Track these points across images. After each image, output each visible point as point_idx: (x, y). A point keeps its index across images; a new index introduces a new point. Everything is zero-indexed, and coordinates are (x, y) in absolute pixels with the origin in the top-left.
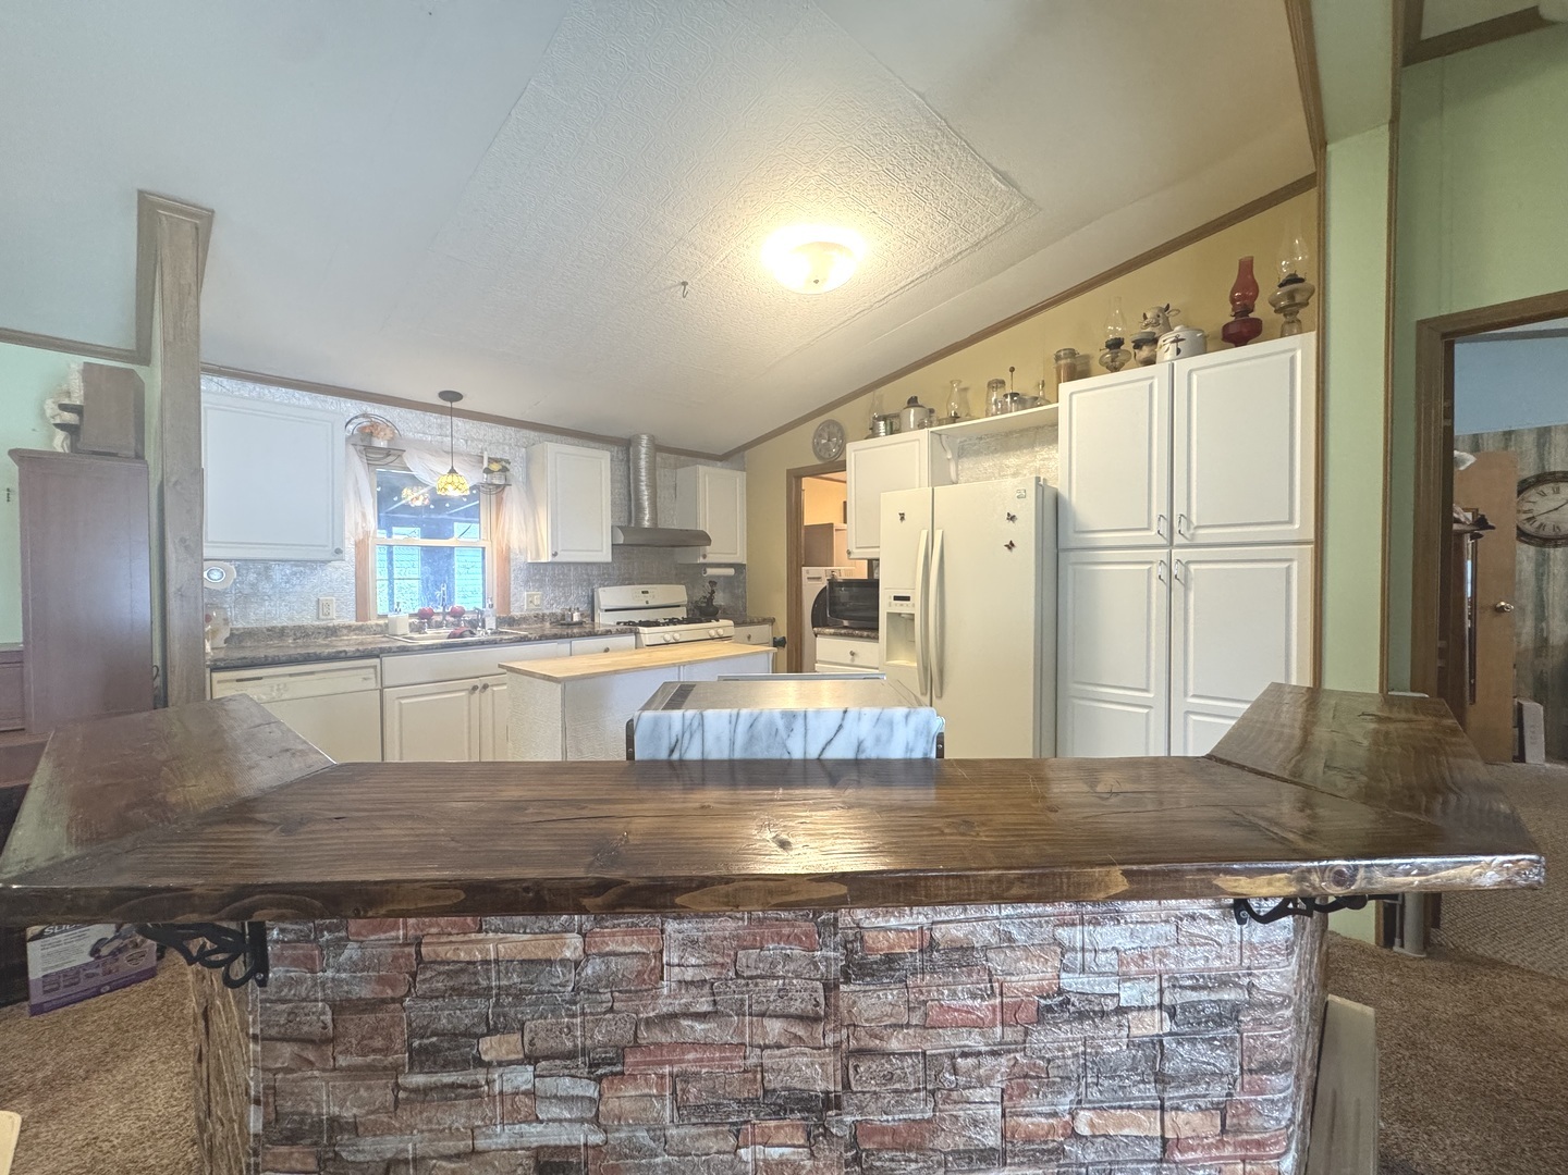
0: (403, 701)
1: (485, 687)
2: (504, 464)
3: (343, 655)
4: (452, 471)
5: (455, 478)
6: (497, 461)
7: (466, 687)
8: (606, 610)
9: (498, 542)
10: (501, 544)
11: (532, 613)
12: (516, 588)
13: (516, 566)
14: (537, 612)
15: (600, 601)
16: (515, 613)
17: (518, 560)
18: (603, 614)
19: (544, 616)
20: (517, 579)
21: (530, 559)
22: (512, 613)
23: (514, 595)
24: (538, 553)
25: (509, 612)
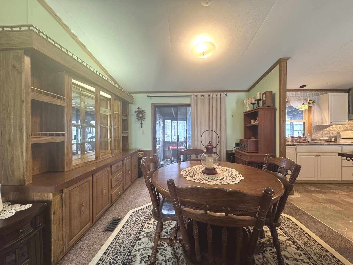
0: (300, 156)
1: (319, 155)
2: (313, 101)
3: (290, 145)
4: (303, 104)
5: (304, 106)
6: (311, 100)
7: (315, 155)
8: (342, 138)
9: (308, 120)
10: (310, 121)
11: (318, 138)
12: (313, 132)
13: (313, 126)
14: (319, 138)
15: (341, 135)
16: (313, 138)
17: (314, 125)
18: (341, 139)
19: (321, 139)
20: (313, 129)
21: (318, 124)
22: (312, 138)
23: (313, 133)
24: (322, 123)
25: (311, 138)
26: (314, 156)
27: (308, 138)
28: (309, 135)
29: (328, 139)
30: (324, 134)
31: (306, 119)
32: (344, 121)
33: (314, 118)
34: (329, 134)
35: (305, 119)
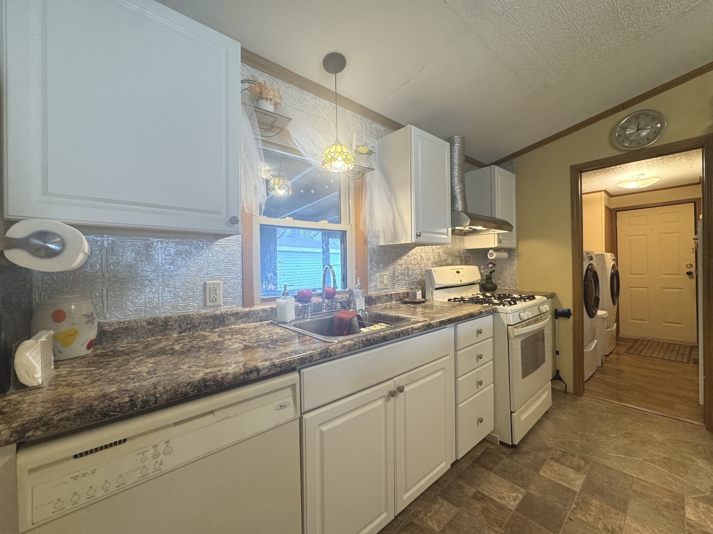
0: (324, 429)
1: (400, 389)
4: (337, 143)
8: (437, 289)
9: (357, 226)
10: (360, 228)
11: (383, 293)
12: (371, 269)
13: (371, 248)
14: (386, 291)
15: (434, 280)
16: (372, 293)
17: (373, 243)
18: (435, 292)
19: (391, 295)
20: (371, 261)
21: (382, 243)
22: (369, 293)
23: (370, 275)
24: (395, 236)
25: (367, 292)
26: (380, 402)
27: (358, 296)
28: (359, 284)
29: (408, 294)
30: (398, 276)
31: (351, 223)
32: (444, 234)
33: (372, 216)
34: (408, 275)
35: (348, 223)
